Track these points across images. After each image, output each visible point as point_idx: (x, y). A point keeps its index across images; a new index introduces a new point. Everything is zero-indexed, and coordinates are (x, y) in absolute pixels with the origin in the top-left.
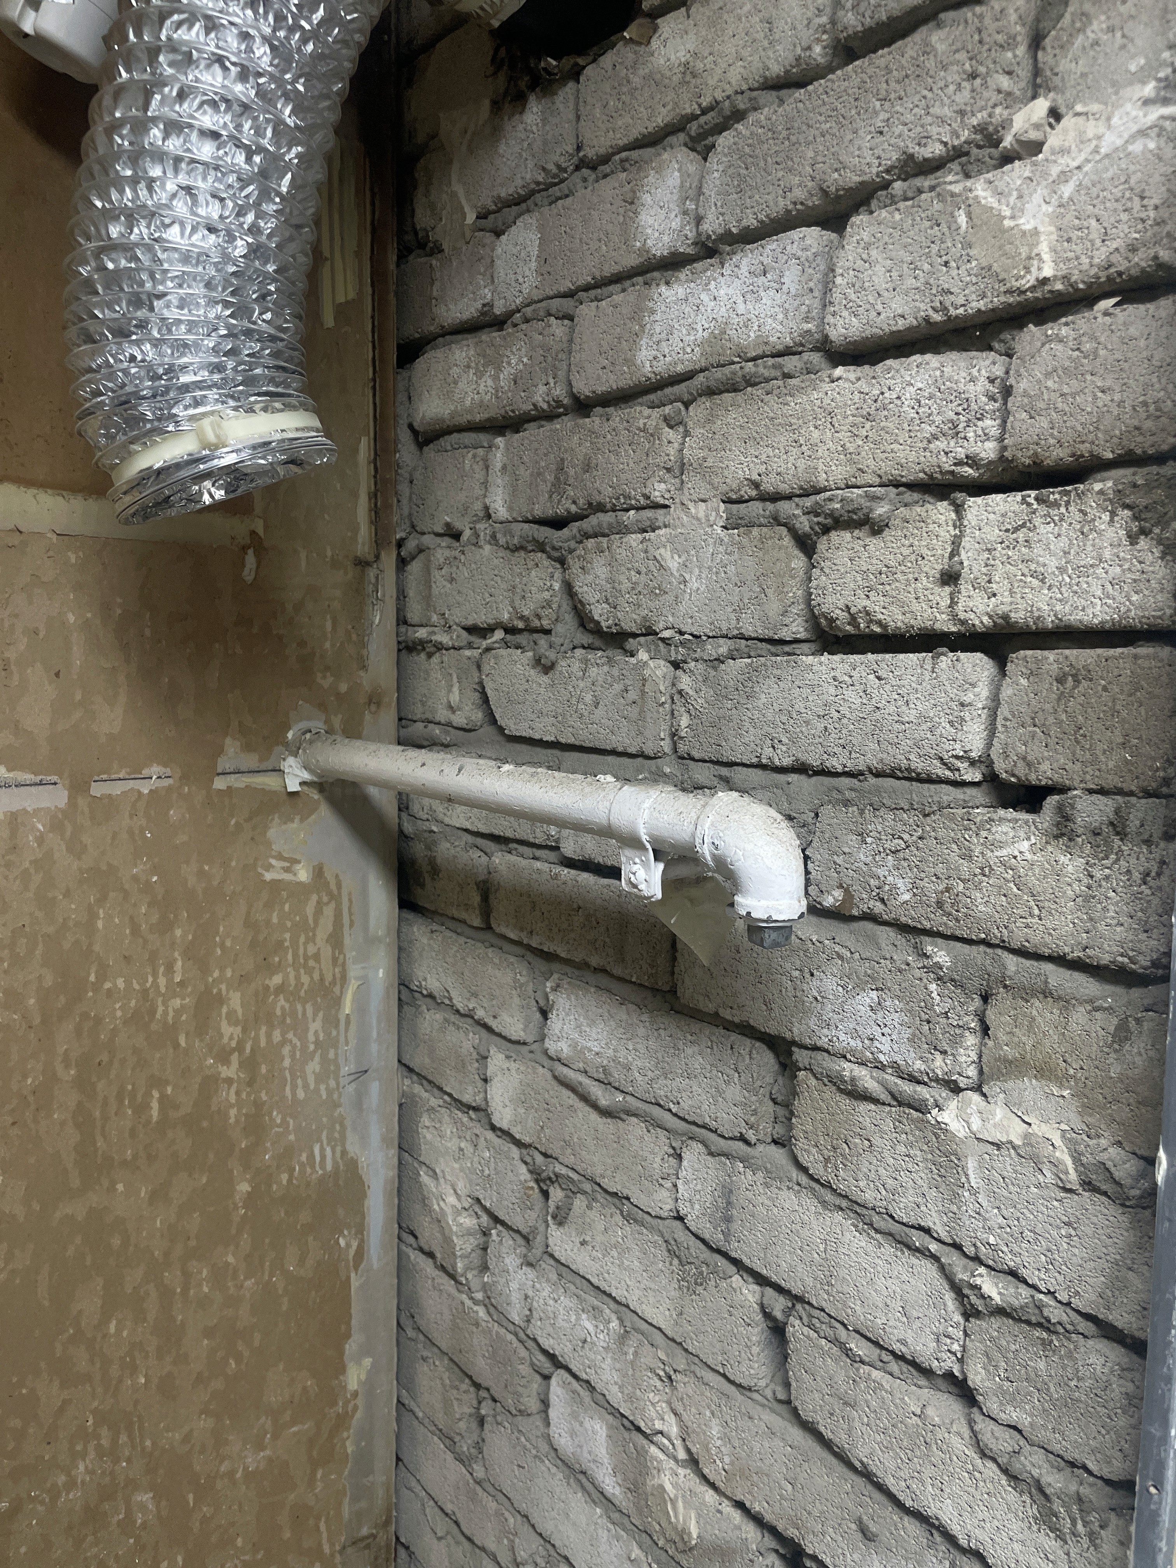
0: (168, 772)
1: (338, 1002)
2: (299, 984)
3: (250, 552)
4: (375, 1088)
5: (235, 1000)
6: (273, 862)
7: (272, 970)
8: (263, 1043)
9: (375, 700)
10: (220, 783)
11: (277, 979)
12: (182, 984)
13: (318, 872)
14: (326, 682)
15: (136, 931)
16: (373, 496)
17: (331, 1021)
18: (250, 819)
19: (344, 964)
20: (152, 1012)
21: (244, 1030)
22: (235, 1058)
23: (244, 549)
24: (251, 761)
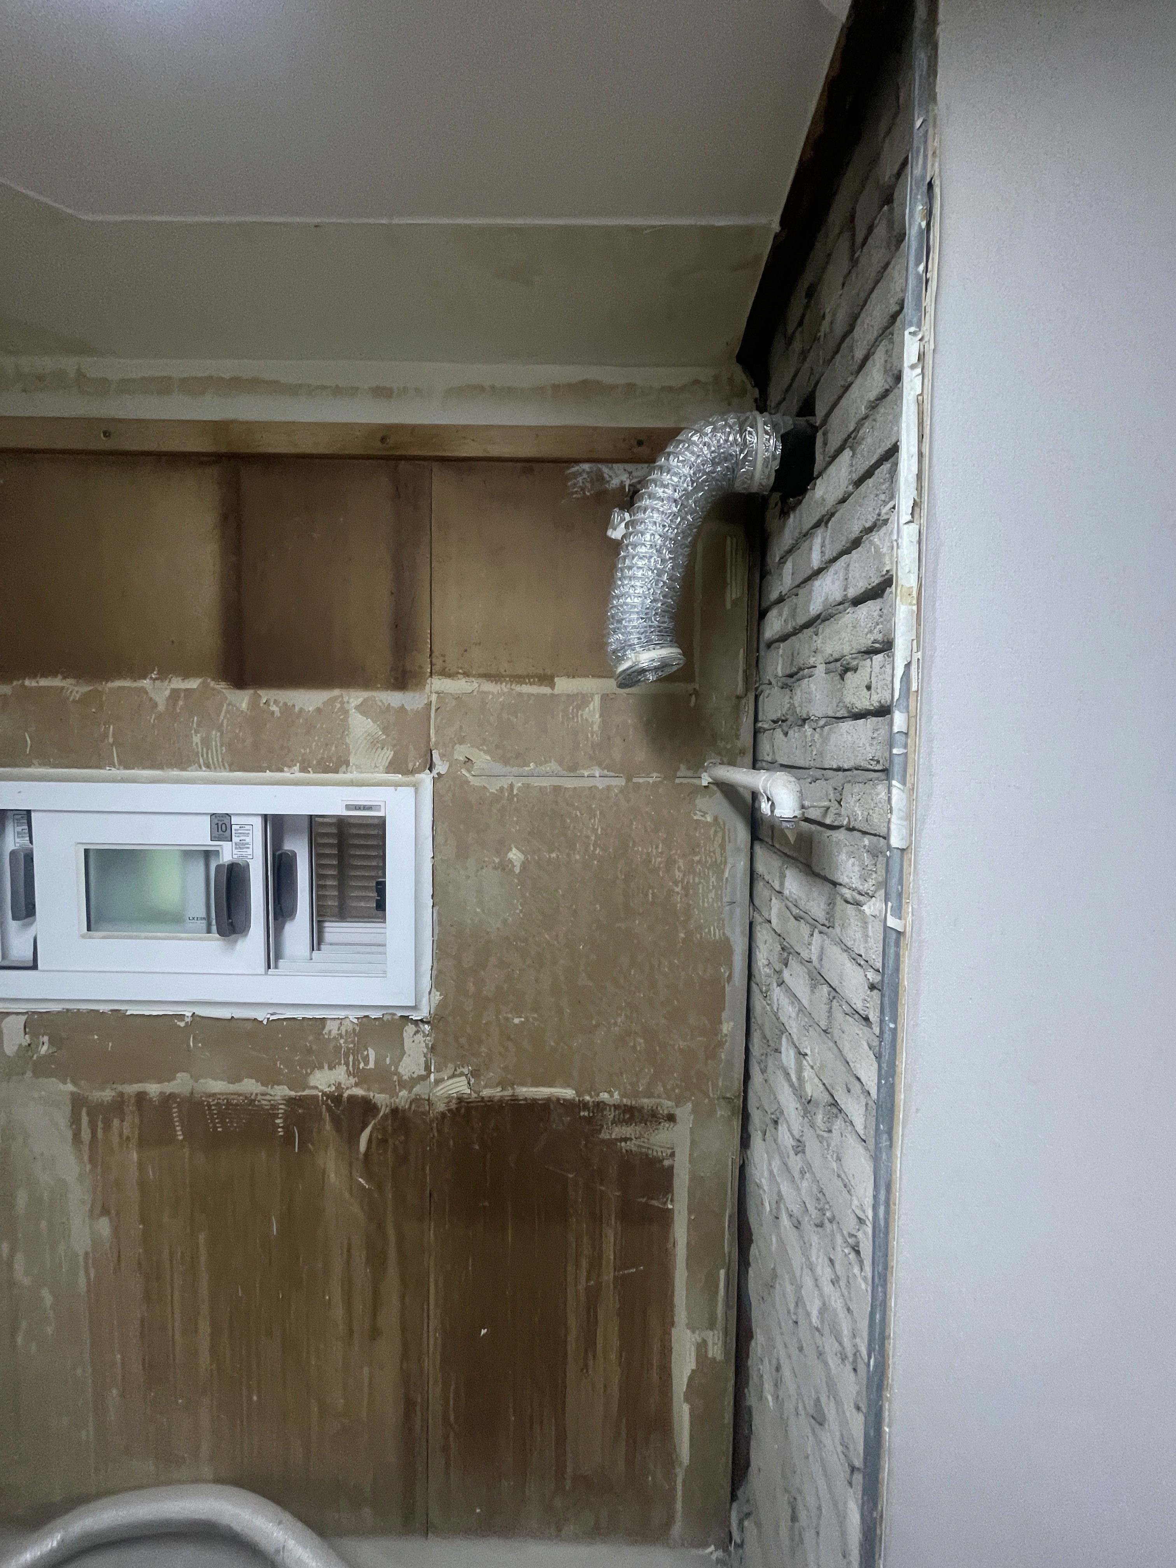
0: (659, 775)
1: (723, 872)
2: (706, 861)
3: (694, 696)
4: (738, 911)
5: (681, 863)
6: (698, 812)
7: (695, 854)
8: (691, 881)
9: (742, 752)
10: (678, 781)
11: (697, 858)
12: (662, 853)
13: (716, 819)
14: (721, 744)
15: (646, 831)
16: (745, 671)
17: (720, 878)
18: (688, 796)
19: (725, 857)
20: (650, 862)
21: (684, 875)
22: (680, 885)
23: (691, 695)
24: (690, 773)
